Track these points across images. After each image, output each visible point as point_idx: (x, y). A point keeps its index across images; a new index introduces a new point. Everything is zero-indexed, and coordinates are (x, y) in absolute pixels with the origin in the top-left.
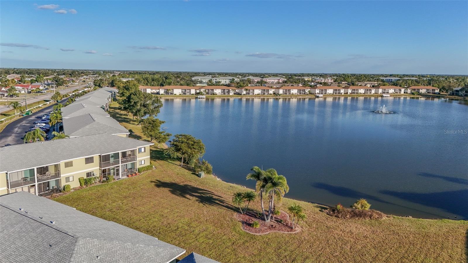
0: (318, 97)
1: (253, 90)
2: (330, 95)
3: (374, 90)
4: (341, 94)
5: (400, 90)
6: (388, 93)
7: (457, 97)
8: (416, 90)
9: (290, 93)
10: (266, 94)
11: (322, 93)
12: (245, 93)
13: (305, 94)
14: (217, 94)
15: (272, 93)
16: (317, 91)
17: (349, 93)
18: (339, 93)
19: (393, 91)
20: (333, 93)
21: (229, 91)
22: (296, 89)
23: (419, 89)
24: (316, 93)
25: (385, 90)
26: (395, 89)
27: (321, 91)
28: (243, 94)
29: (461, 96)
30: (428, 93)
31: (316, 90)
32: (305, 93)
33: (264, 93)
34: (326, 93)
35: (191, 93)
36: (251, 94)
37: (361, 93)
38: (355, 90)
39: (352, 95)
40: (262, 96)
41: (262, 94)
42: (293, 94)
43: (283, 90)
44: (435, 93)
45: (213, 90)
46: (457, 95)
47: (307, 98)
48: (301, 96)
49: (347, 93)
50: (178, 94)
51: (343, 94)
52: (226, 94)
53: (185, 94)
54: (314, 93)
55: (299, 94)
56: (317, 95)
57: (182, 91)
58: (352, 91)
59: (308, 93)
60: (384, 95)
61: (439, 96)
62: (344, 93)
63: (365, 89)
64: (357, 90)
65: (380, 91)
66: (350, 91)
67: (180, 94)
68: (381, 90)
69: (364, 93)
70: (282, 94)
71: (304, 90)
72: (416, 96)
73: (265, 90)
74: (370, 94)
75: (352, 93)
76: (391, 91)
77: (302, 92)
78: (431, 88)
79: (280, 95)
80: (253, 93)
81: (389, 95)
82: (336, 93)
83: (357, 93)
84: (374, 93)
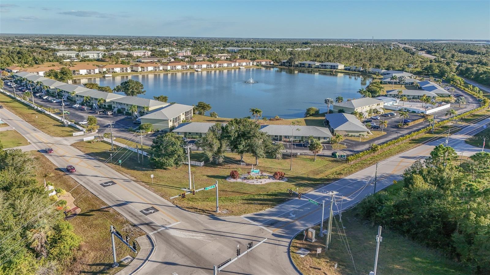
0: (197, 71)
1: (147, 67)
2: (204, 69)
5: (250, 63)
6: (242, 65)
7: (284, 67)
8: (259, 62)
9: (175, 69)
10: (158, 70)
11: (199, 68)
12: (141, 70)
13: (187, 69)
14: (117, 72)
15: (162, 70)
16: (195, 66)
17: (217, 67)
18: (211, 67)
19: (245, 64)
20: (206, 67)
23: (261, 62)
24: (195, 68)
25: (240, 63)
26: (246, 62)
27: (198, 66)
28: (139, 71)
29: (287, 66)
30: (267, 64)
33: (156, 70)
34: (201, 68)
35: (96, 73)
36: (146, 71)
37: (225, 67)
38: (221, 64)
40: (154, 72)
42: (178, 69)
43: (170, 66)
44: (271, 65)
45: (113, 69)
46: (284, 65)
47: (189, 72)
48: (184, 71)
50: (84, 74)
52: (125, 72)
53: (90, 73)
54: (193, 68)
55: (182, 69)
56: (197, 70)
57: (87, 71)
58: (219, 65)
59: (189, 68)
60: (241, 68)
61: (273, 66)
62: (214, 68)
63: (228, 63)
65: (237, 64)
66: (217, 65)
67: (86, 74)
69: (227, 66)
71: (186, 66)
72: (260, 67)
73: (156, 67)
75: (219, 67)
76: (244, 64)
77: (184, 67)
78: (268, 60)
79: (169, 71)
80: (147, 70)
81: (244, 68)
82: (208, 67)
83: (222, 67)
84: (233, 66)
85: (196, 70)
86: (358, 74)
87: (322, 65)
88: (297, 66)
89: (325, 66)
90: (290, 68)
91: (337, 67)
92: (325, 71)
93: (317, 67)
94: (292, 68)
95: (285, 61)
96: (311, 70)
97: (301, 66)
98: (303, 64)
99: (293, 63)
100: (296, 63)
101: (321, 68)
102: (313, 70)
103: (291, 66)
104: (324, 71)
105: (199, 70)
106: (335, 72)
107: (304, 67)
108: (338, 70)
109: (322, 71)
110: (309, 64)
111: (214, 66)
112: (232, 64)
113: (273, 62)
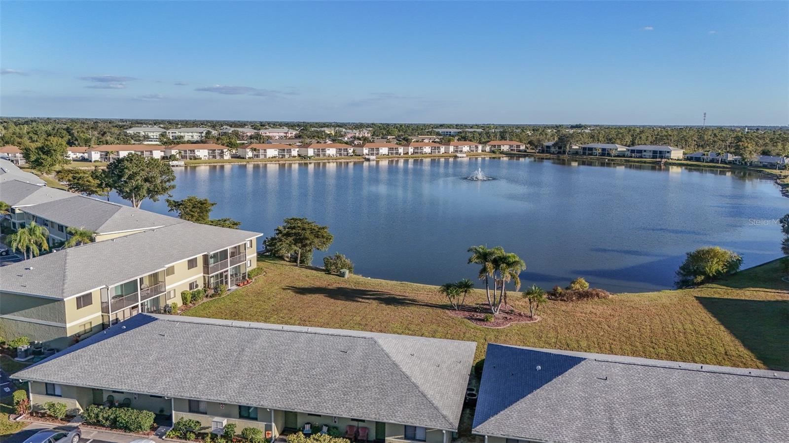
0: (368, 160)
1: (265, 150)
2: (384, 156)
3: (444, 147)
4: (400, 154)
5: (477, 147)
6: (462, 151)
7: (548, 155)
8: (496, 147)
9: (324, 155)
10: (287, 156)
11: (372, 154)
12: (251, 156)
13: (347, 155)
14: (201, 159)
15: (297, 155)
16: (366, 151)
17: (410, 154)
18: (397, 153)
19: (468, 148)
20: (389, 153)
21: (222, 152)
22: (334, 147)
23: (500, 146)
24: (364, 153)
25: (457, 147)
26: (470, 146)
27: (371, 151)
28: (247, 156)
29: (553, 153)
30: (512, 150)
31: (364, 149)
33: (283, 156)
34: (377, 154)
36: (262, 157)
37: (427, 153)
38: (418, 148)
39: (415, 155)
40: (280, 159)
41: (281, 156)
42: (329, 156)
43: (314, 149)
44: (520, 151)
45: (194, 151)
46: (549, 152)
47: (351, 162)
48: (343, 159)
49: (407, 153)
51: (402, 155)
52: (218, 157)
54: (361, 154)
55: (338, 155)
56: (367, 157)
58: (414, 150)
59: (352, 154)
60: (459, 155)
61: (525, 154)
62: (404, 154)
63: (432, 147)
64: (420, 148)
65: (452, 149)
66: (411, 150)
68: (453, 147)
69: (430, 152)
70: (312, 156)
71: (346, 150)
72: (497, 155)
73: (284, 150)
74: (439, 154)
75: (414, 153)
76: (466, 149)
77: (343, 152)
78: (515, 143)
79: (310, 158)
80: (265, 156)
81: (465, 155)
82: (392, 153)
83: (421, 153)
84: (444, 152)
85: (365, 158)
86: (724, 168)
87: (633, 151)
88: (576, 153)
89: (640, 151)
90: (561, 157)
91: (667, 155)
92: (641, 162)
93: (622, 155)
94: (566, 157)
95: (550, 143)
96: (609, 160)
97: (584, 154)
98: (591, 149)
99: (568, 147)
100: (574, 147)
101: (631, 157)
102: (612, 160)
103: (564, 152)
104: (638, 162)
105: (372, 157)
106: (666, 164)
107: (591, 154)
108: (670, 161)
109: (634, 162)
110: (604, 150)
111: (403, 152)
112: (441, 149)
113: (524, 146)
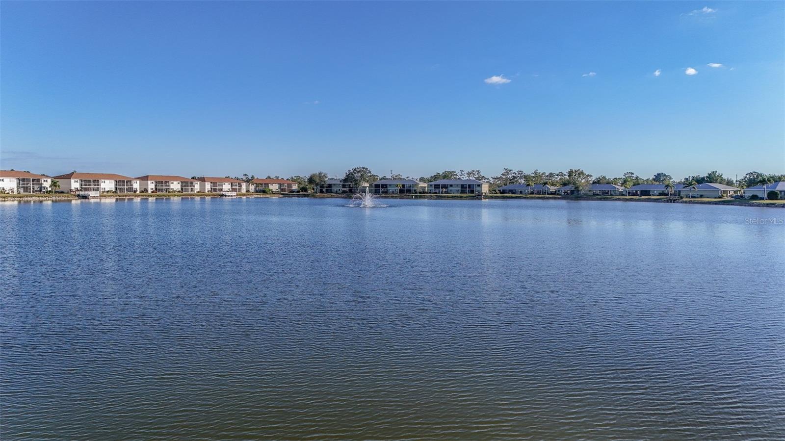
2: (108, 194)
3: (198, 183)
4: (135, 191)
5: (240, 186)
11: (87, 190)
13: (40, 191)
17: (150, 191)
18: (130, 190)
19: (229, 187)
20: (116, 188)
24: (73, 188)
26: (232, 183)
27: (85, 185)
30: (282, 190)
31: (72, 181)
32: (41, 188)
34: (97, 190)
37: (175, 191)
38: (162, 183)
39: (158, 193)
44: (292, 191)
47: (47, 201)
48: (31, 196)
49: (146, 190)
51: (138, 192)
54: (67, 190)
55: (21, 190)
56: (82, 193)
58: (156, 186)
59: (49, 189)
60: (226, 193)
61: (297, 194)
62: (140, 191)
63: (182, 182)
64: (166, 182)
65: (209, 186)
66: (151, 186)
68: (209, 183)
69: (180, 190)
74: (191, 192)
75: (156, 190)
77: (30, 186)
78: (284, 183)
82: (121, 190)
83: (167, 190)
84: (199, 190)
85: (75, 195)
105: (90, 194)
111: (140, 188)
112: (196, 185)
113: (297, 185)
